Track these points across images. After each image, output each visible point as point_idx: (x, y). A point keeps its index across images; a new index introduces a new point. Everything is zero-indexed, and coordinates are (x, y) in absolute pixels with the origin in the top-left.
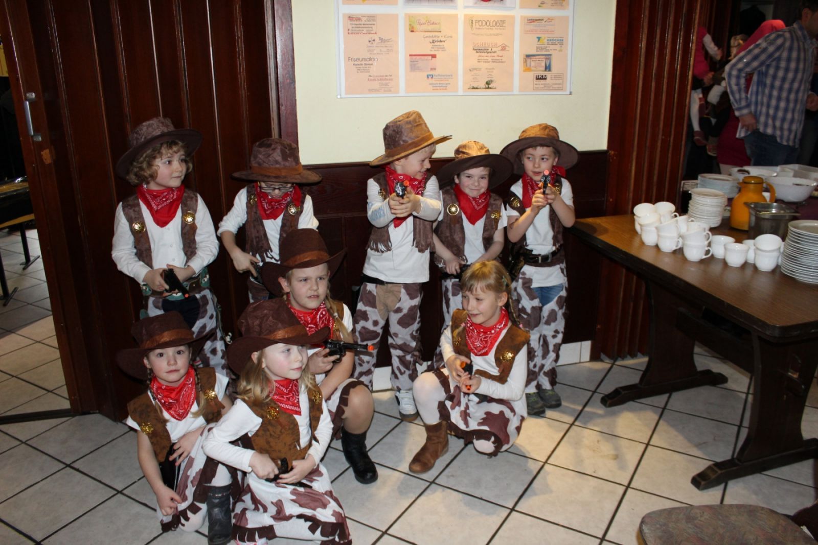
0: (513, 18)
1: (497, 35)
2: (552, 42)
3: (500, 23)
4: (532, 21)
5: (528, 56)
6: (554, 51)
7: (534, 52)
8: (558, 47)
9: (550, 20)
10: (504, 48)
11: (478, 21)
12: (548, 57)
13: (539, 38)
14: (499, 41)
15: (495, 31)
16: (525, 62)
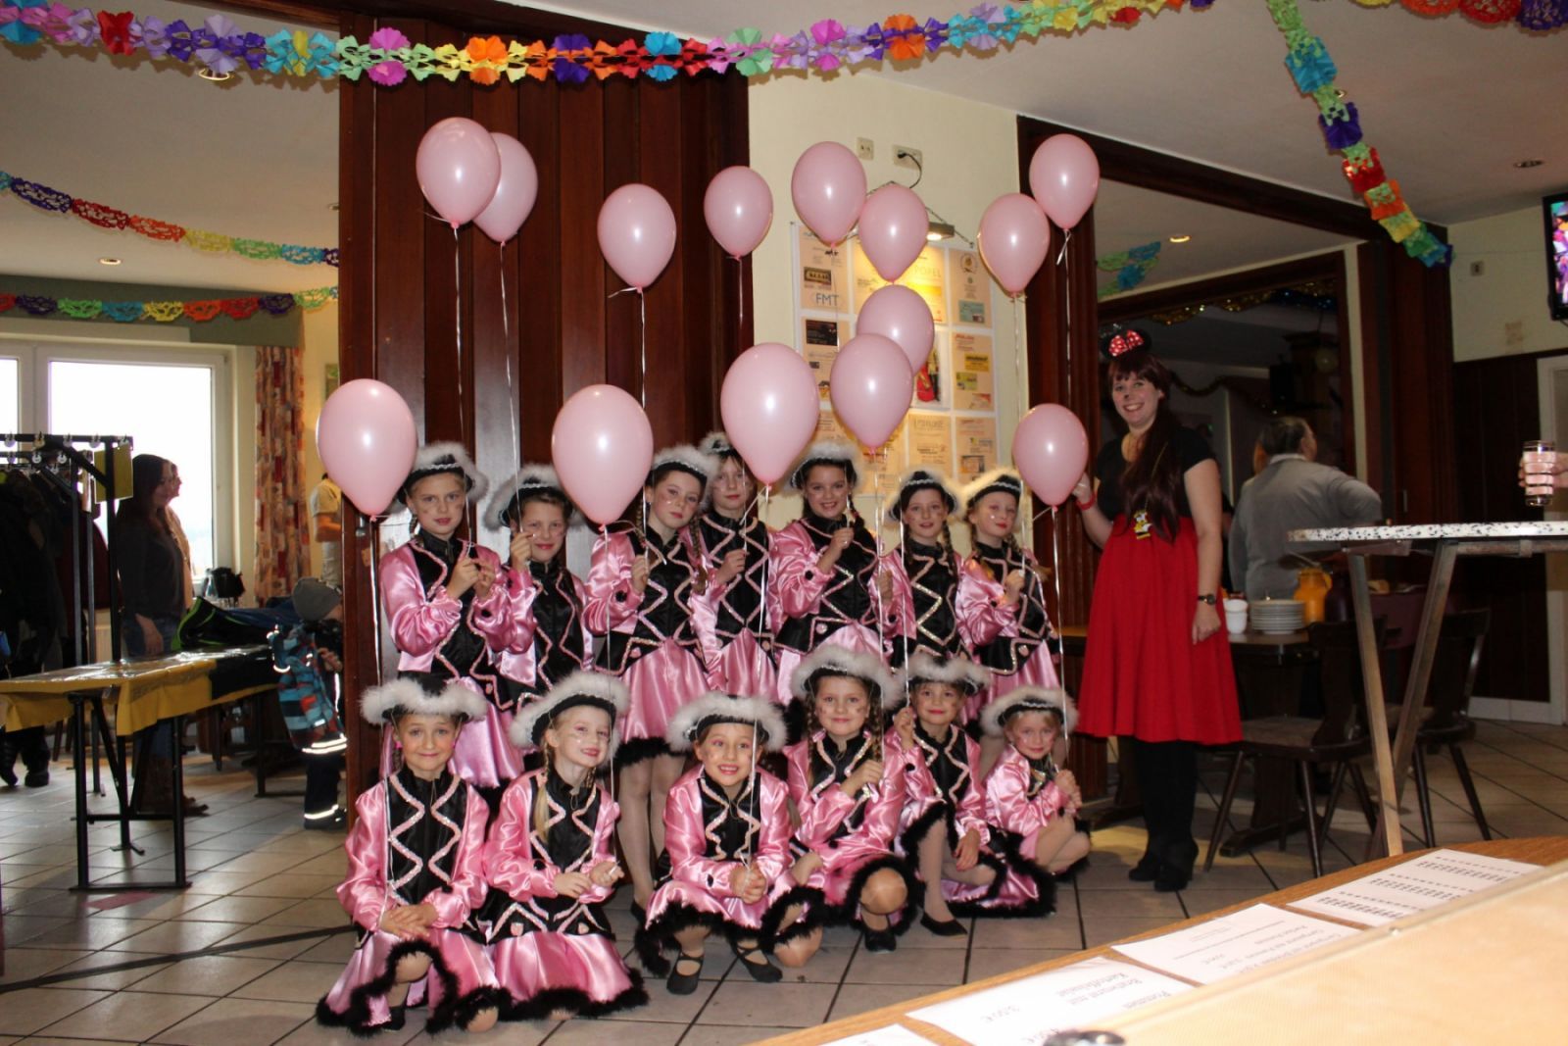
0: (949, 418)
1: (937, 435)
2: (984, 443)
3: (939, 424)
4: (965, 421)
5: (965, 458)
6: (984, 451)
7: (968, 453)
8: (987, 448)
9: (980, 421)
10: (943, 449)
11: (920, 421)
12: (981, 458)
13: (972, 439)
14: (939, 441)
15: (934, 432)
16: (962, 463)
